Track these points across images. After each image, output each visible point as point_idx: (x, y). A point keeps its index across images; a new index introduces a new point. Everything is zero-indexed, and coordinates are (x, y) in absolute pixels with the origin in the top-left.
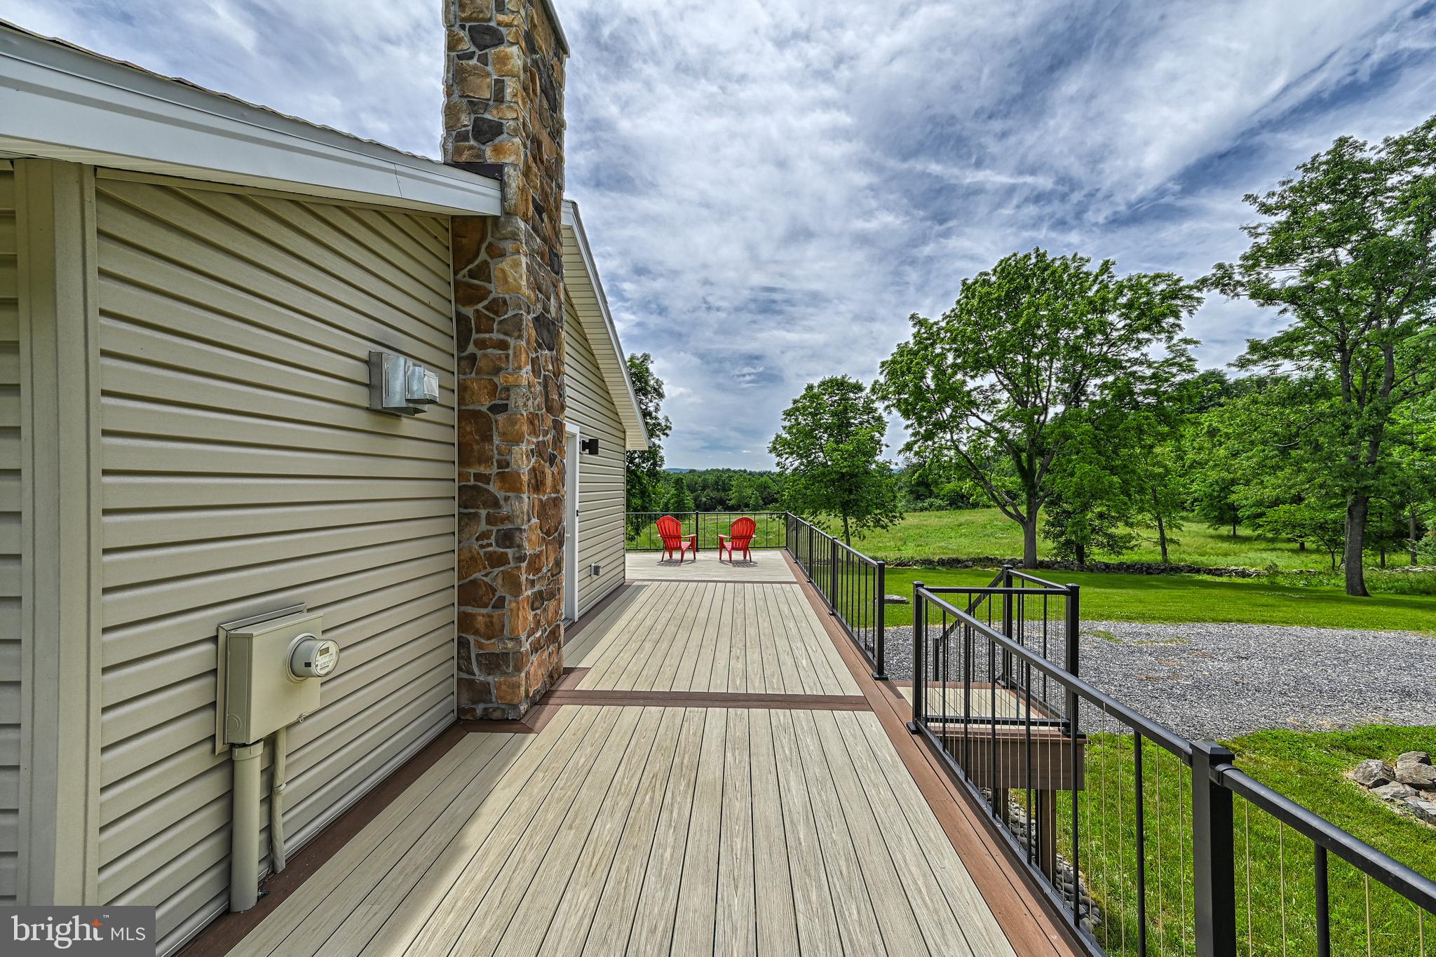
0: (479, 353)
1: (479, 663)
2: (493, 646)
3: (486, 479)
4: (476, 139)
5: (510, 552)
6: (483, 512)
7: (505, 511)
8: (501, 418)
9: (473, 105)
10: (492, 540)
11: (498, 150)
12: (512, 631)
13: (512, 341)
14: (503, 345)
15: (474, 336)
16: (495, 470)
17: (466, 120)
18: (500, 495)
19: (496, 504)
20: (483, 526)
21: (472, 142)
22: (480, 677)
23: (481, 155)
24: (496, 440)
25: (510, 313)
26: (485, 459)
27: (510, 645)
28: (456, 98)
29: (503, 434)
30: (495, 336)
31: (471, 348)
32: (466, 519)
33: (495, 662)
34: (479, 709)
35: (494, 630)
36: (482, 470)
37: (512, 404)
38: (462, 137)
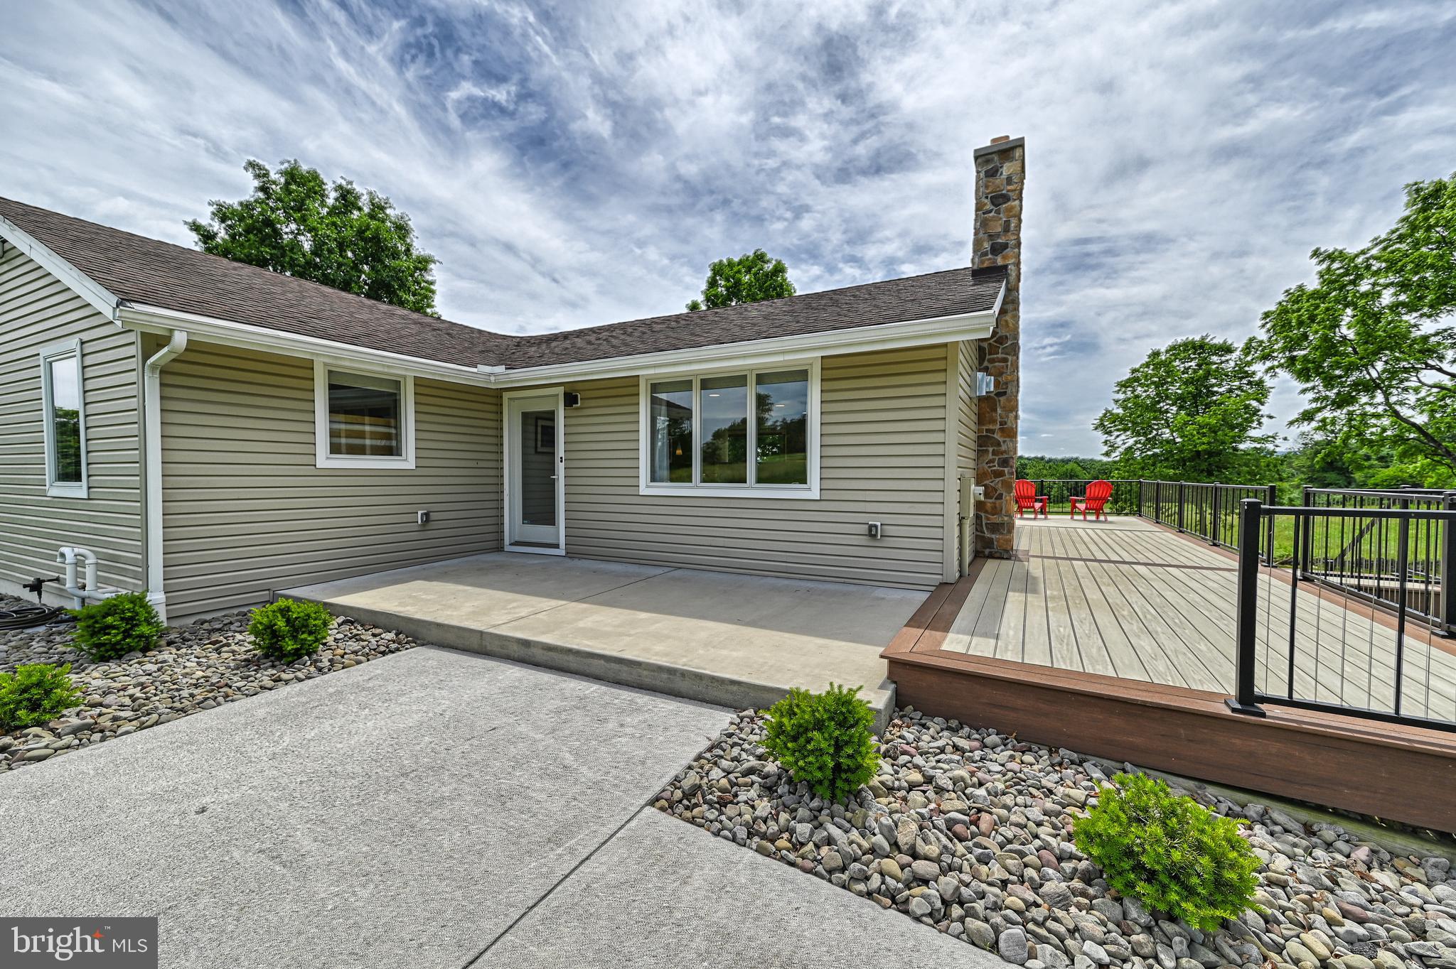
0: (990, 366)
1: (987, 528)
2: (995, 519)
3: (993, 431)
4: (992, 254)
5: (1006, 470)
6: (991, 449)
7: (1004, 448)
8: (1002, 399)
9: (991, 237)
10: (996, 464)
11: (1004, 258)
12: (1007, 511)
13: (1010, 358)
14: (1005, 360)
15: (987, 357)
16: (998, 426)
17: (987, 245)
18: (1001, 440)
19: (999, 444)
20: (990, 456)
21: (990, 256)
22: (987, 535)
23: (995, 262)
24: (999, 411)
25: (1009, 343)
26: (993, 421)
27: (1006, 518)
28: (981, 235)
29: (1003, 408)
30: (1000, 356)
31: (986, 364)
32: (980, 452)
33: (995, 528)
34: (987, 551)
35: (996, 511)
36: (991, 427)
37: (1009, 391)
38: (985, 254)
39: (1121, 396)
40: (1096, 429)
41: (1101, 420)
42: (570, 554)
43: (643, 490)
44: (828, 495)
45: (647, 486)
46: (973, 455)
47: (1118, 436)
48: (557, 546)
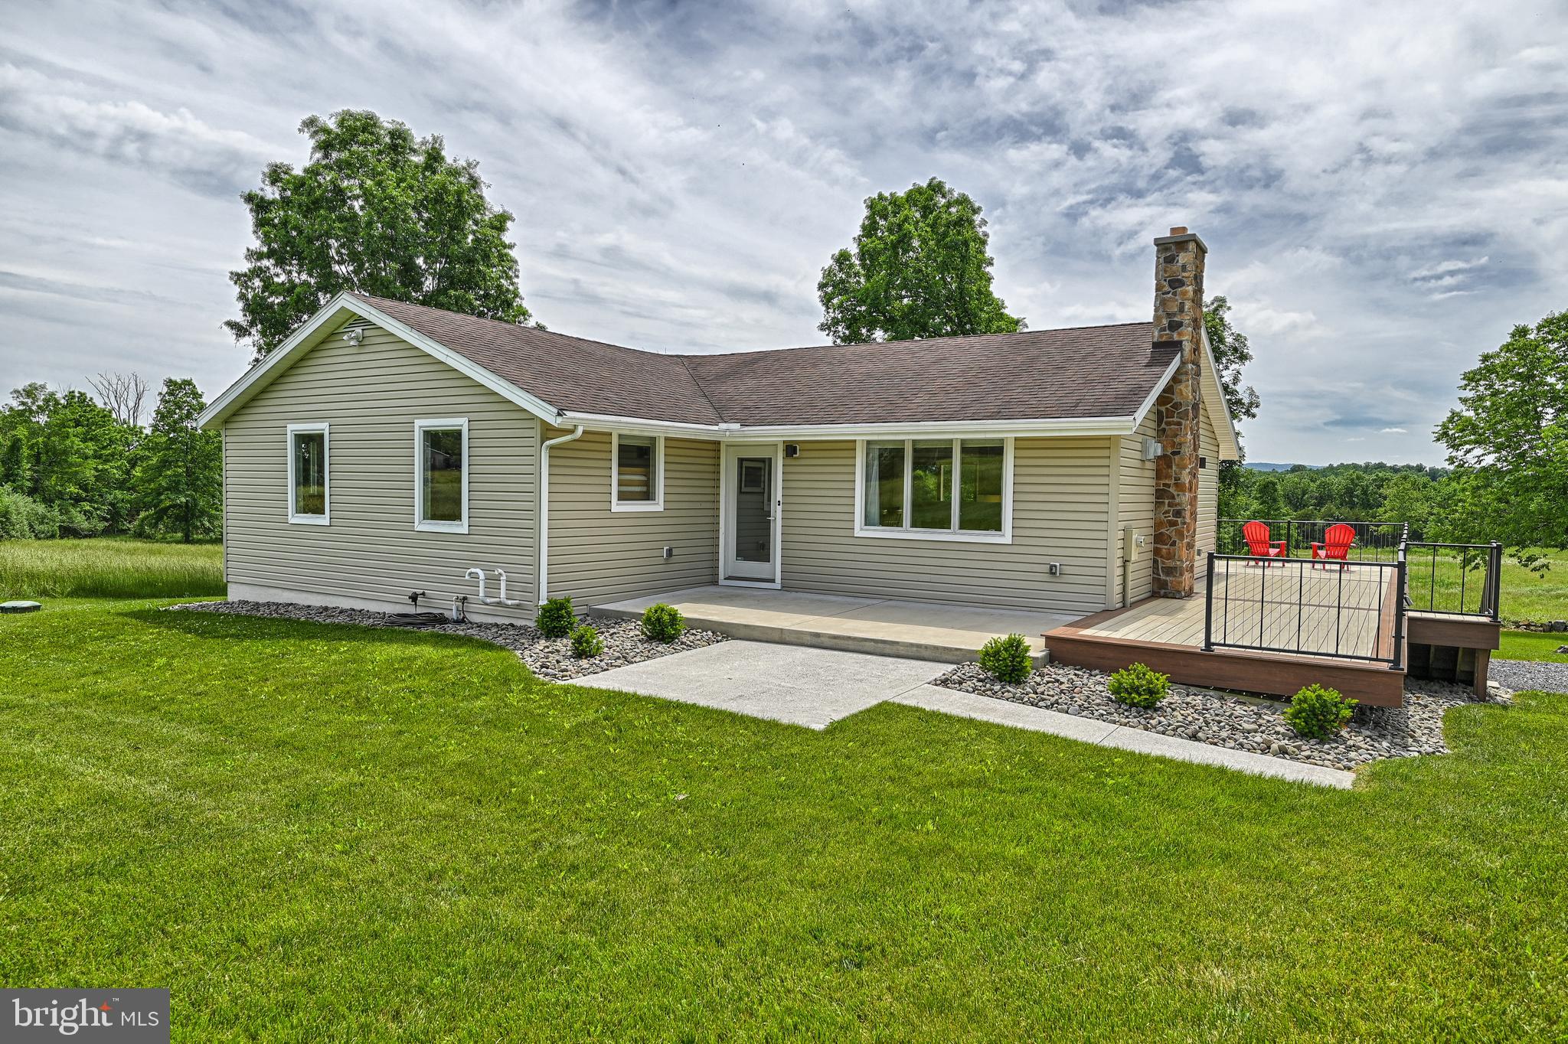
0: (1167, 428)
1: (1163, 571)
2: (1170, 563)
3: (1169, 486)
4: (1169, 330)
5: (1179, 520)
6: (1167, 501)
7: (1177, 500)
8: (1176, 457)
9: (1169, 315)
10: (1171, 514)
11: (1180, 334)
12: (1179, 557)
13: (1183, 422)
14: (1179, 424)
15: (1165, 419)
16: (1173, 481)
17: (1165, 322)
18: (1175, 493)
19: (1173, 497)
20: (1166, 508)
21: (1167, 332)
22: (1163, 577)
23: (1172, 337)
24: (1174, 468)
25: (1183, 409)
26: (1168, 477)
27: (1178, 563)
28: (1160, 312)
29: (1178, 465)
30: (1175, 419)
31: (1163, 426)
32: (1158, 504)
33: (1170, 571)
34: (1162, 592)
35: (1170, 556)
36: (1167, 482)
37: (1182, 451)
38: (1164, 329)
39: (1469, 394)
40: (1438, 440)
41: (1444, 426)
42: (785, 588)
43: (858, 533)
44: (1018, 541)
45: (861, 529)
46: (1151, 507)
47: (1468, 451)
48: (773, 581)
